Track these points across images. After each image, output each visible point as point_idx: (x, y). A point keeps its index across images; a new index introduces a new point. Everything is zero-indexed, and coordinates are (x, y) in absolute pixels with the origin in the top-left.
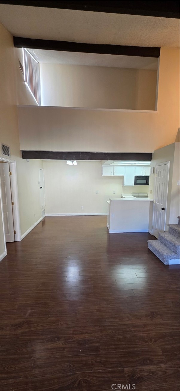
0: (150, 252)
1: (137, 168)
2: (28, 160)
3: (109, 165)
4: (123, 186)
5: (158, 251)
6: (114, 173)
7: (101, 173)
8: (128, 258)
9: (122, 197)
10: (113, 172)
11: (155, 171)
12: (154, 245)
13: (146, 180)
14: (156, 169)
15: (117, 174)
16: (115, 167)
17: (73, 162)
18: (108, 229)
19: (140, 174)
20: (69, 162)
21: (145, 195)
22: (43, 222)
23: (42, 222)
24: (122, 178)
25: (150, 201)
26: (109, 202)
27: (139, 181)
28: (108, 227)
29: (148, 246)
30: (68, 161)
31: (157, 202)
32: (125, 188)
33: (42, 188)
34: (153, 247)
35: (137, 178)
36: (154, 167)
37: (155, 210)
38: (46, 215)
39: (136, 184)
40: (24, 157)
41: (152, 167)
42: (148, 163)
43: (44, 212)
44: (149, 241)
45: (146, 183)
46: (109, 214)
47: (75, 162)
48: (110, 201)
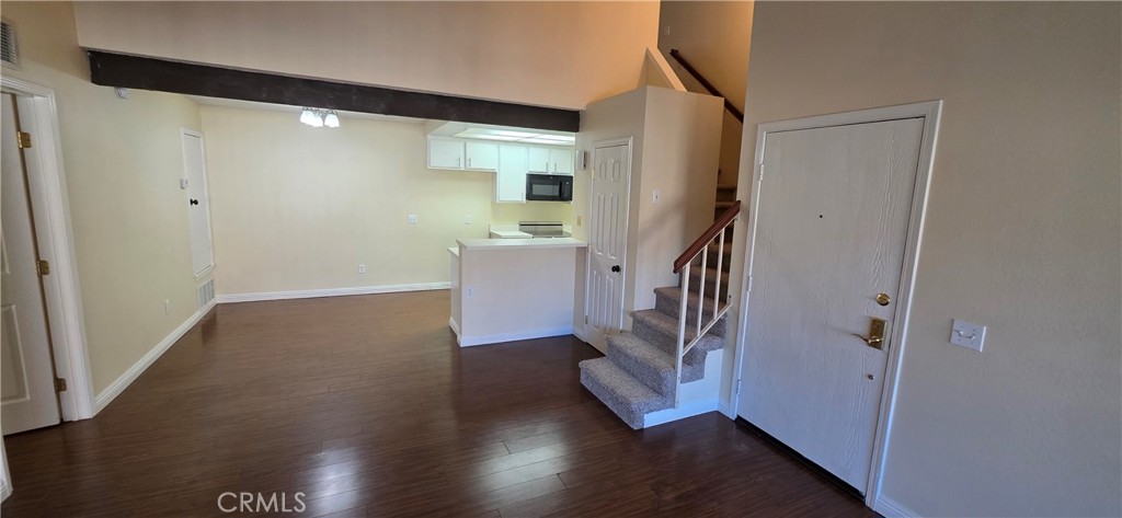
0: (586, 396)
1: (533, 150)
2: (126, 92)
3: (451, 136)
4: (494, 202)
5: (612, 392)
6: (468, 163)
7: (426, 162)
8: (528, 426)
9: (491, 236)
10: (462, 159)
11: (591, 163)
12: (598, 373)
13: (558, 187)
14: (592, 156)
15: (475, 165)
16: (470, 146)
17: (324, 118)
18: (454, 336)
19: (540, 169)
20: (310, 117)
21: (554, 230)
22: (208, 327)
23: (200, 329)
24: (491, 177)
25: (578, 248)
26: (456, 250)
27: (538, 189)
28: (456, 328)
29: (579, 378)
30: (304, 112)
31: (599, 251)
32: (499, 208)
33: (196, 202)
34: (595, 381)
35: (534, 179)
36: (588, 150)
37: (592, 273)
38: (220, 299)
39: (530, 196)
40: (98, 79)
41: (580, 152)
42: (568, 138)
43: (209, 291)
44: (583, 364)
45: (557, 194)
46: (457, 286)
47: (333, 120)
48: (462, 247)
